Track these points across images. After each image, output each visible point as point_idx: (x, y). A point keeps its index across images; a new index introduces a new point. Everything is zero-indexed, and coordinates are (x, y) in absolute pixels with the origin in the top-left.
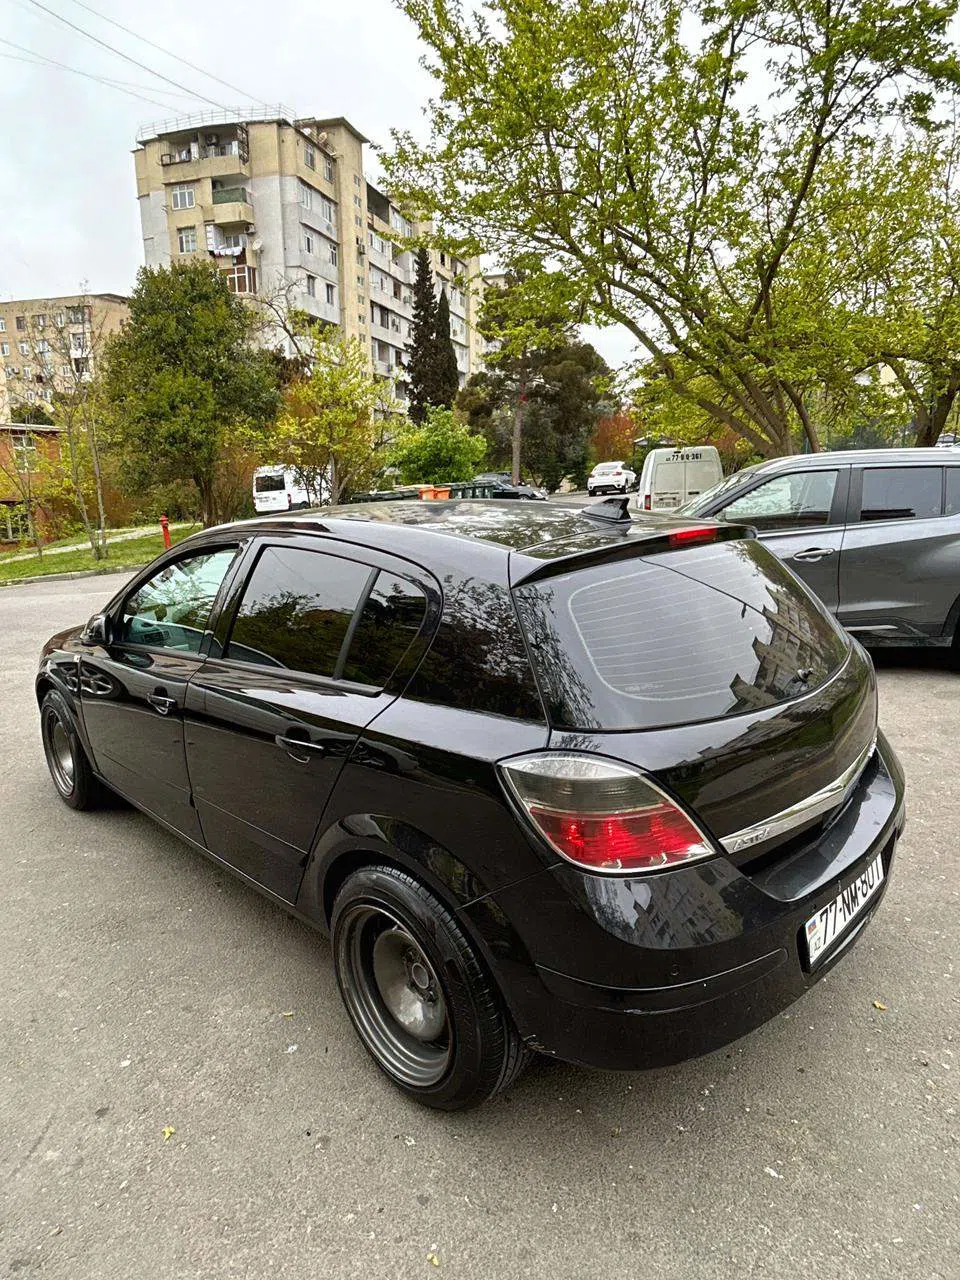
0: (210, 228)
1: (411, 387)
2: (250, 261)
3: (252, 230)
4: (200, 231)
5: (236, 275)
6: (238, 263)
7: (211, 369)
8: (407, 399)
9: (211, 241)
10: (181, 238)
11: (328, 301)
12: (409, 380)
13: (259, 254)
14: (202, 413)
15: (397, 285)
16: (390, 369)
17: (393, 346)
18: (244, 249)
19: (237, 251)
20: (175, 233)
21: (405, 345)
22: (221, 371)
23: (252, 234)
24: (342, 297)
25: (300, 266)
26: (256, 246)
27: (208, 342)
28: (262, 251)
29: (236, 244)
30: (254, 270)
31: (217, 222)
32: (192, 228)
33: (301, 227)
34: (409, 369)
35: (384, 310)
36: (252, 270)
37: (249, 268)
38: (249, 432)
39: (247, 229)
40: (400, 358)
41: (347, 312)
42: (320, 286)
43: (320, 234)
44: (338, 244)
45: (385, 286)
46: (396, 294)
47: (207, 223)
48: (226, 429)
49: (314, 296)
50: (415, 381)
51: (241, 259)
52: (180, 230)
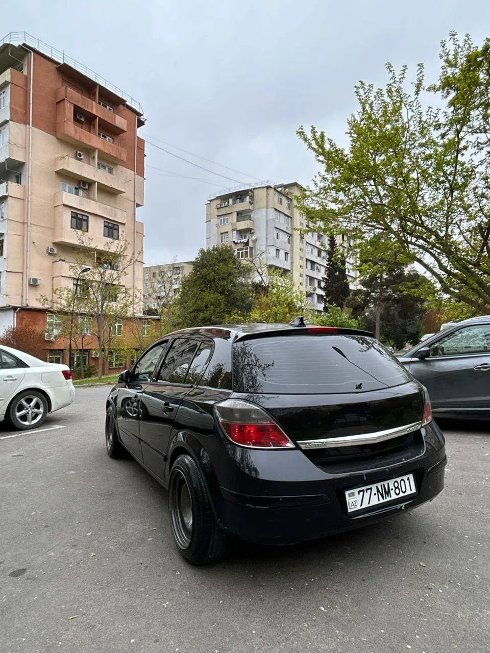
0: (235, 232)
1: (325, 297)
2: (251, 244)
3: (252, 231)
4: (230, 234)
5: (244, 251)
6: (245, 246)
7: (224, 290)
8: (323, 303)
9: (234, 237)
10: (222, 237)
11: (285, 260)
12: (324, 294)
13: (255, 241)
14: (218, 310)
15: (320, 251)
16: (315, 289)
17: (317, 279)
18: (248, 240)
19: (245, 240)
20: (220, 235)
21: (323, 278)
22: (228, 291)
23: (253, 233)
24: (292, 258)
25: (273, 246)
26: (254, 238)
27: (224, 279)
28: (256, 240)
29: (245, 238)
30: (252, 248)
31: (238, 229)
32: (227, 232)
33: (275, 229)
34: (324, 289)
35: (313, 263)
36: (251, 248)
37: (250, 248)
38: (237, 317)
39: (251, 231)
40: (320, 284)
41: (294, 264)
42: (282, 254)
43: (283, 231)
44: (291, 235)
45: (314, 251)
46: (319, 255)
47: (233, 230)
48: (227, 316)
49: (279, 258)
50: (327, 295)
51: (247, 244)
52: (222, 234)
